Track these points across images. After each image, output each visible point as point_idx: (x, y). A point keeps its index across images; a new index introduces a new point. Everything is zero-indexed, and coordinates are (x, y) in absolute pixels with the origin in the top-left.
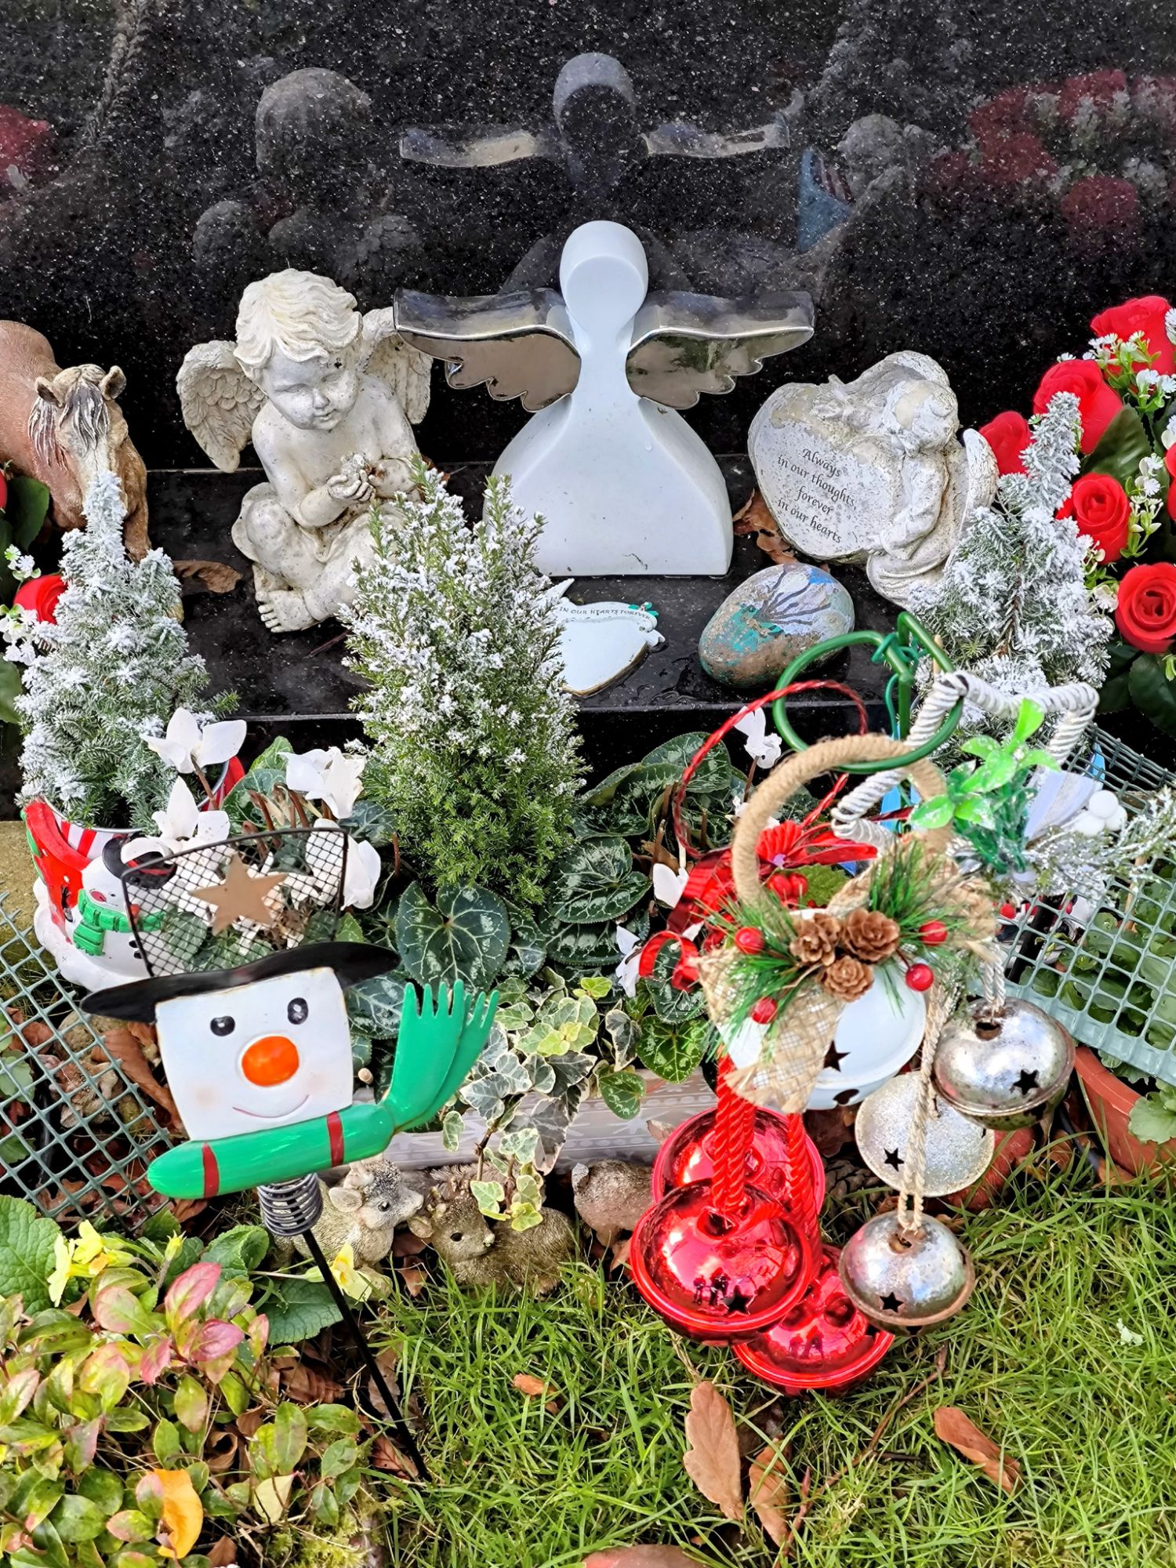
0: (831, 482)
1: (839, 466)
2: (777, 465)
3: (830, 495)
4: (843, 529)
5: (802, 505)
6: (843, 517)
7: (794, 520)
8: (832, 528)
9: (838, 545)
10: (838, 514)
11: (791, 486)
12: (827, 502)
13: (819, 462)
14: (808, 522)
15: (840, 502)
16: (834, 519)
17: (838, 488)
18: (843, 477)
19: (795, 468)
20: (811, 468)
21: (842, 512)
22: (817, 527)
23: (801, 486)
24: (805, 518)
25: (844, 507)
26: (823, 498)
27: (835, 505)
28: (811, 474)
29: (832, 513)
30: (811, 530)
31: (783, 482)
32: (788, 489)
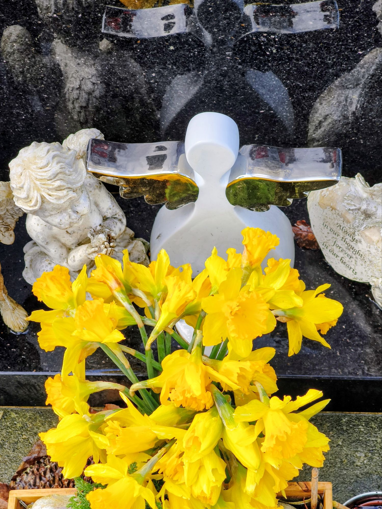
0: (353, 244)
1: (357, 237)
2: (322, 226)
3: (351, 250)
4: (359, 269)
5: (336, 250)
6: (359, 264)
7: (331, 255)
8: (353, 267)
9: (355, 275)
10: (356, 261)
11: (330, 238)
12: (350, 253)
13: (346, 232)
14: (340, 258)
15: (357, 256)
16: (354, 262)
17: (356, 248)
18: (359, 244)
19: (331, 230)
20: (342, 234)
22: (344, 263)
23: (335, 240)
24: (337, 256)
25: (359, 260)
26: (348, 250)
27: (354, 256)
28: (341, 236)
29: (353, 260)
30: (340, 263)
31: (326, 235)
32: (328, 239)
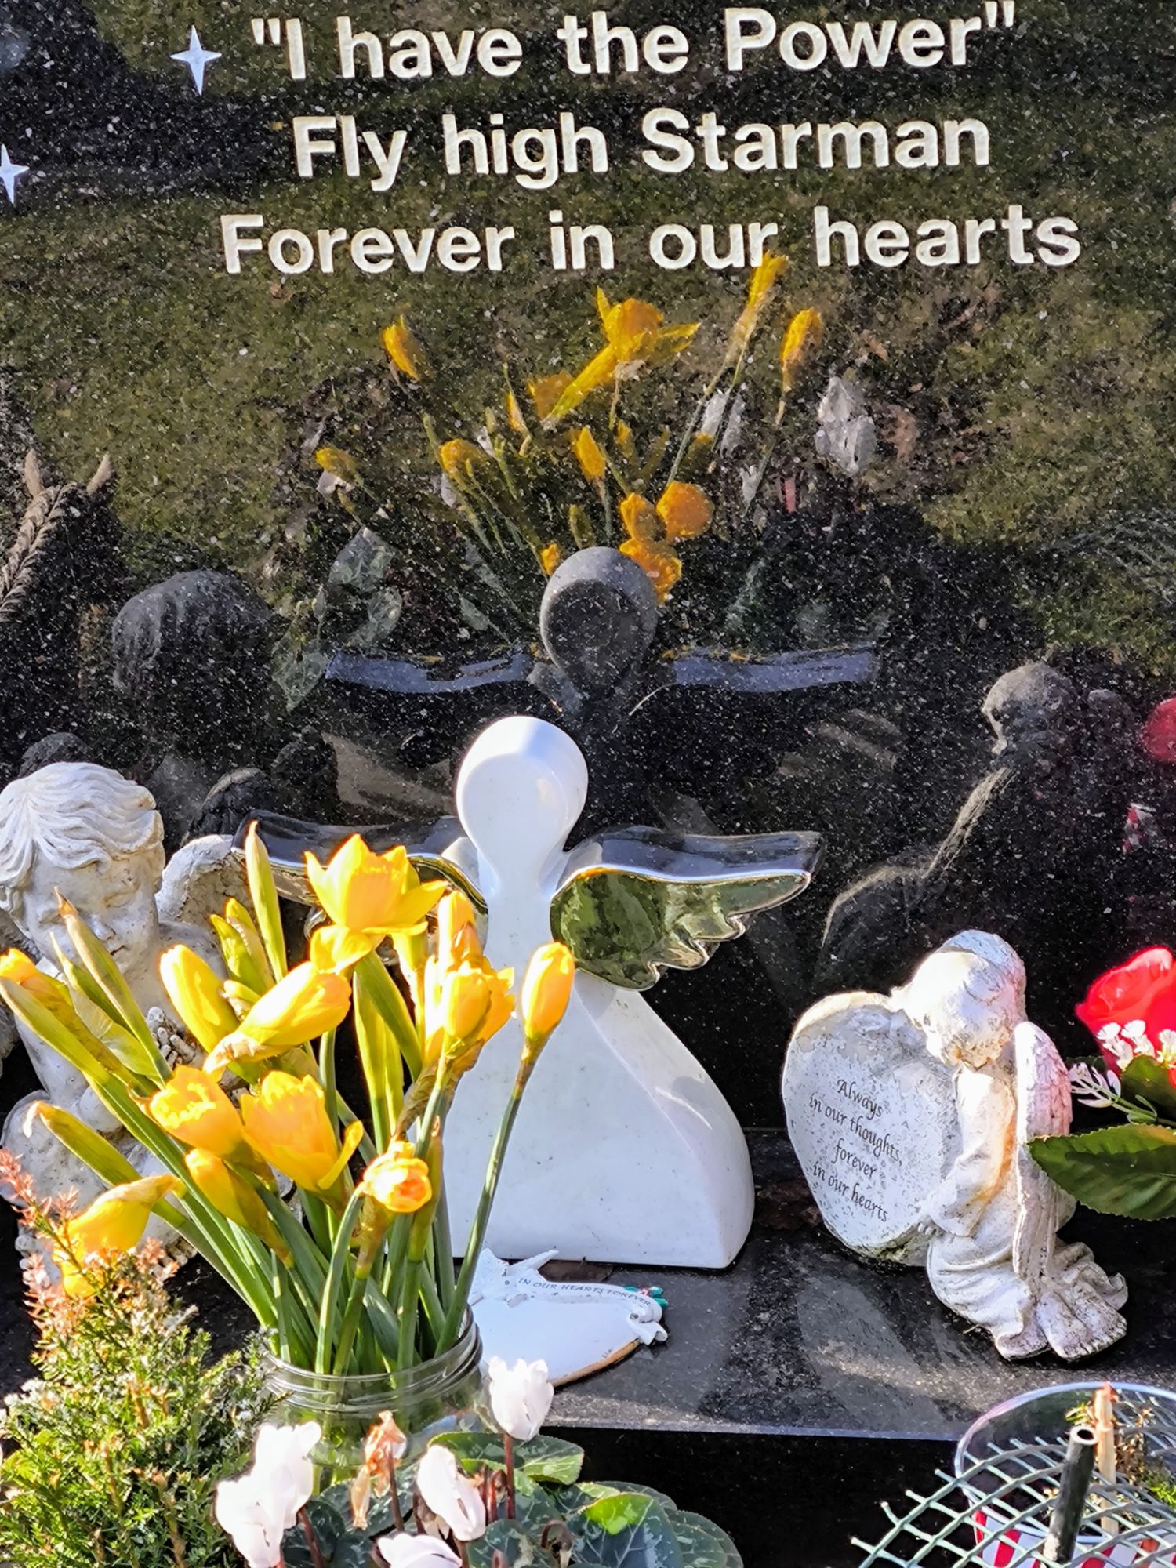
0: (871, 1126)
1: (879, 1101)
2: (808, 1108)
3: (872, 1147)
4: (888, 1198)
5: (841, 1167)
6: (888, 1180)
7: (833, 1194)
8: (876, 1201)
9: (884, 1225)
10: (882, 1176)
11: (827, 1139)
12: (868, 1159)
13: (857, 1098)
14: (849, 1193)
15: (884, 1156)
16: (879, 1184)
17: (881, 1135)
18: (885, 1118)
19: (830, 1111)
20: (849, 1109)
21: (885, 1171)
22: (858, 1200)
23: (836, 1138)
24: (846, 1188)
25: (889, 1164)
26: (864, 1153)
27: (878, 1163)
28: (849, 1118)
29: (876, 1175)
30: (852, 1204)
31: (818, 1135)
32: (823, 1146)
